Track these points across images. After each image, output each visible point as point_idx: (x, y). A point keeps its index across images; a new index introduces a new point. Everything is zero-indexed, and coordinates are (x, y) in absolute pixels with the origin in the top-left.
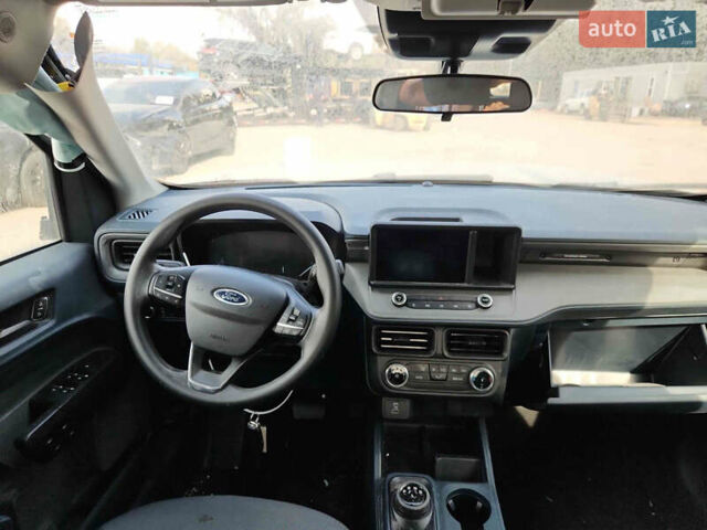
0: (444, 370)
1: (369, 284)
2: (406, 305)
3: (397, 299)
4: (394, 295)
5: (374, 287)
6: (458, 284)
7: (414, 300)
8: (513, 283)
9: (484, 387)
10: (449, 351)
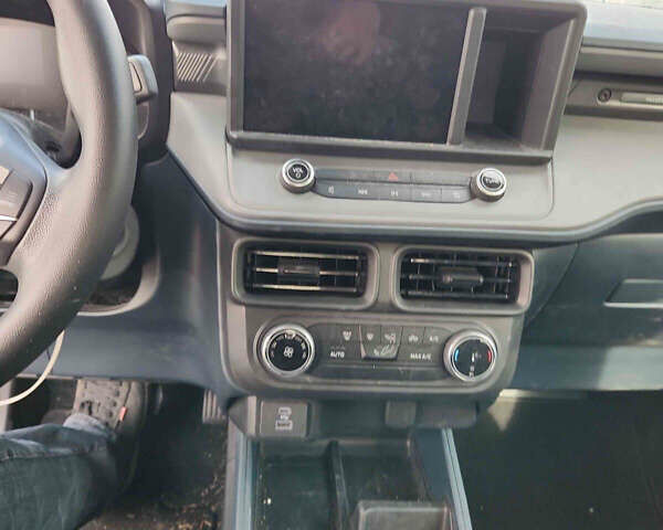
0: (391, 337)
1: (228, 139)
2: (312, 188)
3: (292, 174)
4: (287, 166)
5: (239, 146)
6: (432, 146)
7: (331, 180)
8: (550, 145)
9: (477, 373)
10: (405, 297)
